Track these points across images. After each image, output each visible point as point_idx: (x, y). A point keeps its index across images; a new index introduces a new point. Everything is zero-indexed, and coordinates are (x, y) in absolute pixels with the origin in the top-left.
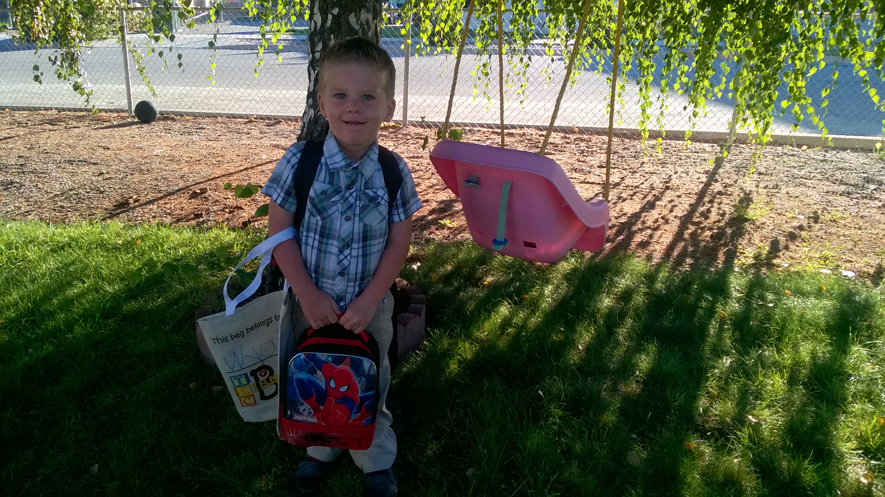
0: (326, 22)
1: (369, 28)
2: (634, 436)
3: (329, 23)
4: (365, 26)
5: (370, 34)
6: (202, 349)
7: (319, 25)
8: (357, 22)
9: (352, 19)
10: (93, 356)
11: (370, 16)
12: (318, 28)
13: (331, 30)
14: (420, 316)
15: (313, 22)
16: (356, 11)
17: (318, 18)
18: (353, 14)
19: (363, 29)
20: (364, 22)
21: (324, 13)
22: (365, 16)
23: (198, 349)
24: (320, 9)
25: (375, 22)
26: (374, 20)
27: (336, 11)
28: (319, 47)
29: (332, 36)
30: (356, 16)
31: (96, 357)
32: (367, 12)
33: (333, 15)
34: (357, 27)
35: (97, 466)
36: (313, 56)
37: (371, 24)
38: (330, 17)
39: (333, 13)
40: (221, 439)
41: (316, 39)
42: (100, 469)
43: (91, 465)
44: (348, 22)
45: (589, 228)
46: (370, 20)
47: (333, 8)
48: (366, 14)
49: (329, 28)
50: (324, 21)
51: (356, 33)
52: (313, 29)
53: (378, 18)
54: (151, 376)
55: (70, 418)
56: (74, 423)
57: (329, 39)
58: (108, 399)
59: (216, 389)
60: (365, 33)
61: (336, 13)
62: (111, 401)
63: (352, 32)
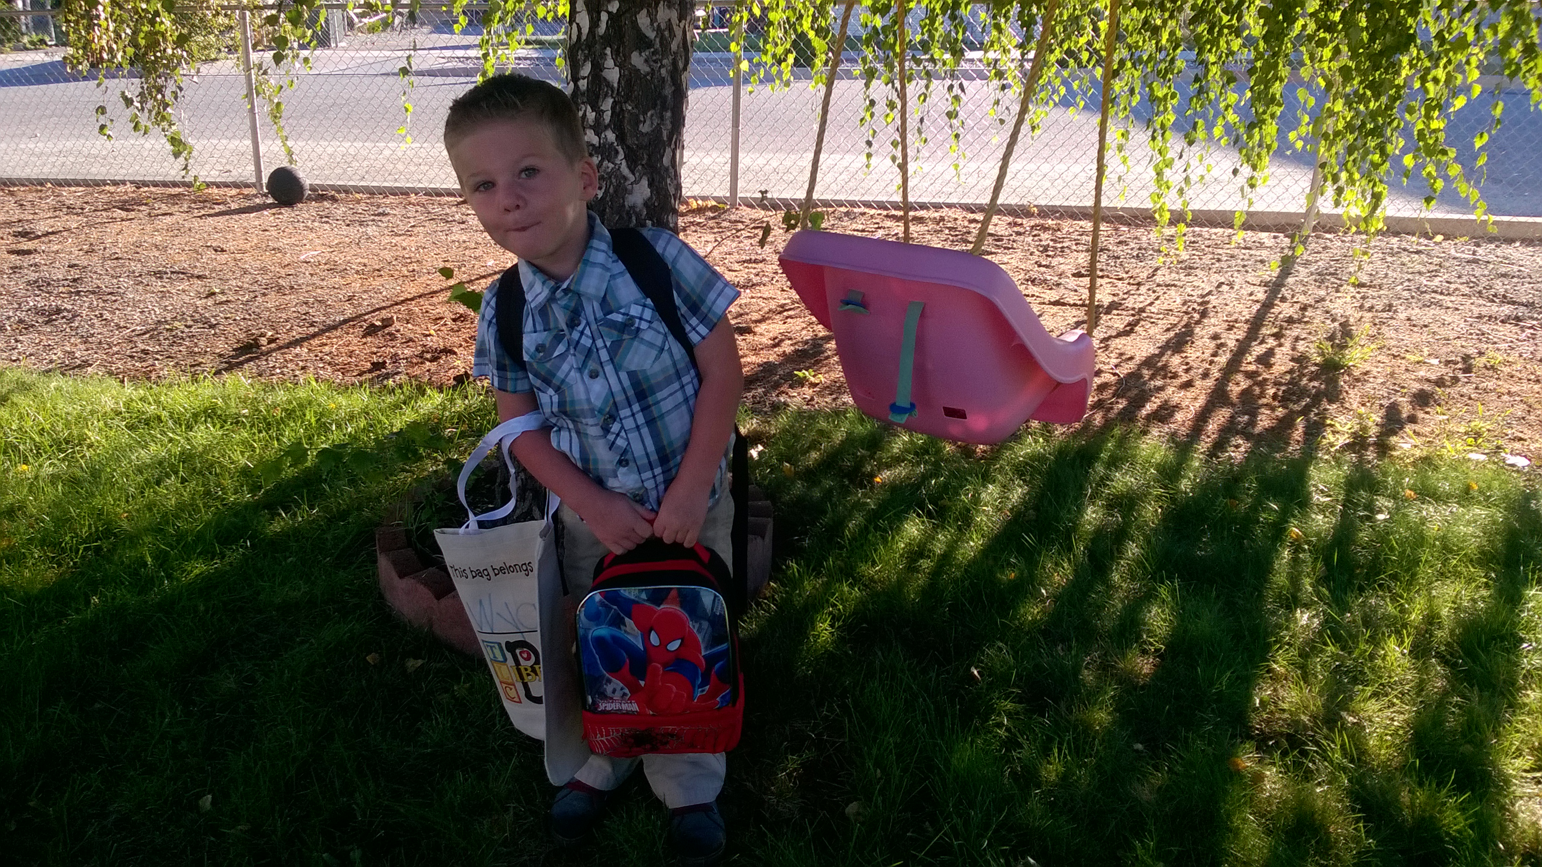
0: (598, 26)
1: (673, 35)
2: (1139, 746)
3: (602, 29)
4: (666, 33)
5: (674, 46)
6: (388, 596)
7: (585, 30)
8: (652, 24)
9: (643, 19)
10: (202, 608)
11: (674, 15)
12: (584, 37)
13: (607, 40)
14: (763, 538)
15: (574, 25)
16: (650, 5)
17: (584, 19)
18: (644, 11)
19: (662, 38)
20: (663, 26)
21: (594, 10)
22: (664, 14)
23: (381, 596)
24: (587, 4)
25: (682, 25)
26: (680, 21)
27: (614, 7)
28: (586, 70)
29: (608, 51)
30: (649, 14)
31: (207, 611)
32: (669, 8)
33: (609, 13)
34: (651, 35)
35: (210, 797)
36: (576, 86)
37: (675, 28)
38: (604, 17)
39: (610, 9)
40: (422, 751)
41: (580, 56)
42: (213, 803)
43: (199, 796)
44: (635, 24)
45: (1059, 384)
46: (675, 21)
47: (609, 1)
48: (667, 11)
49: (601, 37)
50: (594, 23)
51: (649, 44)
52: (574, 38)
53: (688, 18)
54: (302, 642)
55: (163, 715)
56: (170, 724)
57: (603, 56)
58: (228, 683)
59: (413, 664)
60: (665, 44)
61: (615, 11)
62: (233, 686)
63: (642, 43)
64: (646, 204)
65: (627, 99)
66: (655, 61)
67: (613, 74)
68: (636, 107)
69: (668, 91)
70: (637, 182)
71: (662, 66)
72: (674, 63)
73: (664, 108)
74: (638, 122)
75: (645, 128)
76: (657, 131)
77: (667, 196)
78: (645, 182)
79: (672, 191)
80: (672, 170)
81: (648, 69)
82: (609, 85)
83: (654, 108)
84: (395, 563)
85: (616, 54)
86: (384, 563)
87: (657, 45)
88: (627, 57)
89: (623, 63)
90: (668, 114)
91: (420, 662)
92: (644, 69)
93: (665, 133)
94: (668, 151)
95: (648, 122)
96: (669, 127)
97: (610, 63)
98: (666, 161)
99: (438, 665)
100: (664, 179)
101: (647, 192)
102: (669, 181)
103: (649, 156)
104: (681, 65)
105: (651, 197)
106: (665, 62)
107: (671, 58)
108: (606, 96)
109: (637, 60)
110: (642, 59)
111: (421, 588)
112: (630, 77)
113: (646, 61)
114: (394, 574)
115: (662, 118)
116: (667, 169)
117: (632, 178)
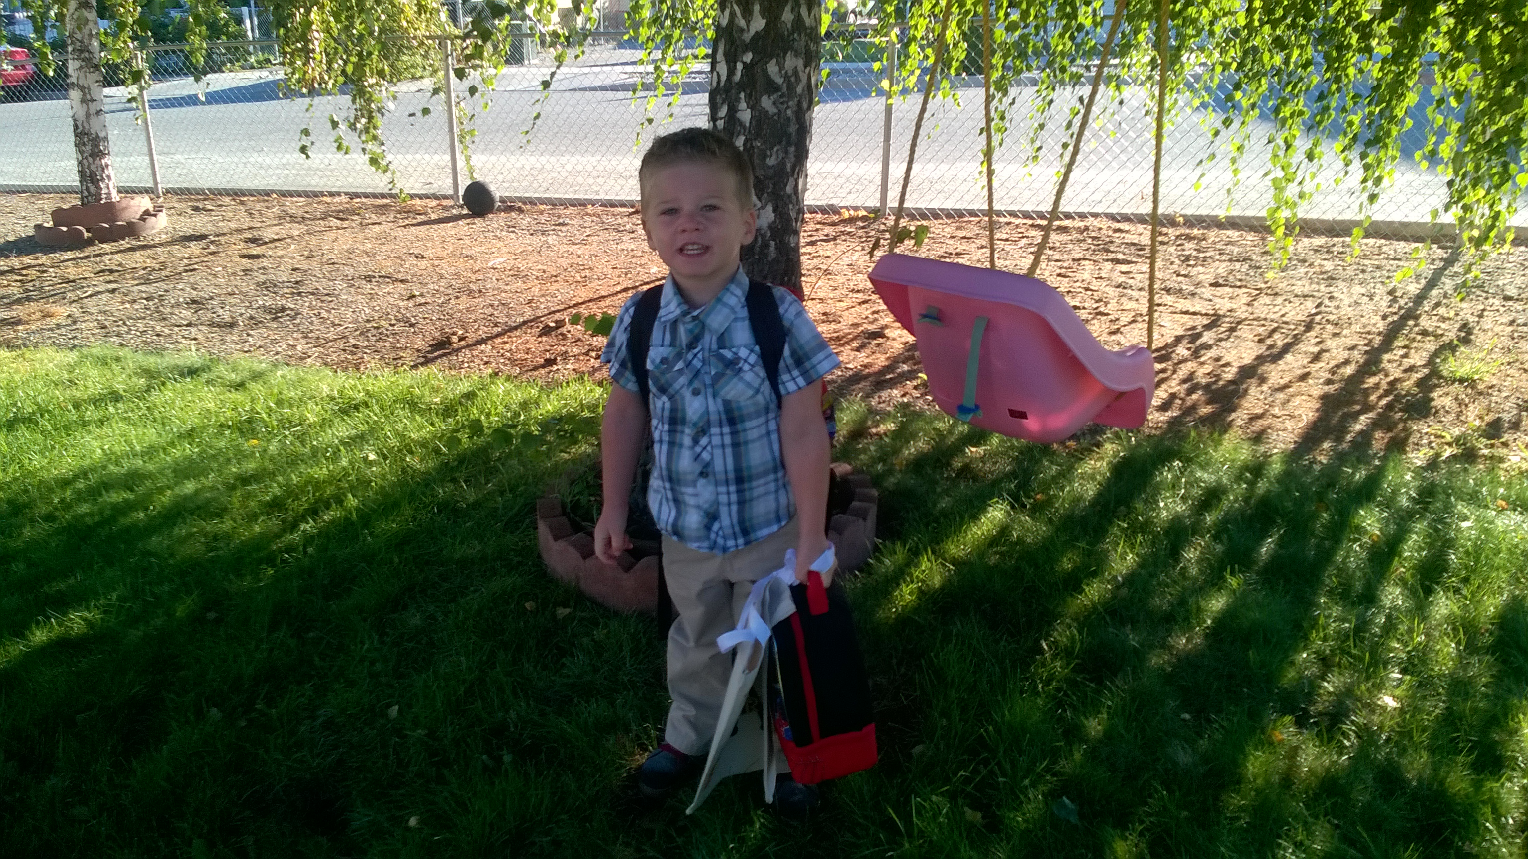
0: (734, 74)
1: (798, 80)
3: (737, 76)
4: (792, 79)
5: (799, 90)
6: (545, 556)
7: (724, 78)
8: (780, 71)
9: (772, 68)
10: (396, 560)
11: (800, 63)
12: (722, 84)
13: (741, 86)
14: (865, 519)
15: (715, 74)
16: (778, 55)
17: (723, 68)
18: (774, 61)
19: (789, 83)
20: (790, 72)
21: (731, 61)
22: (791, 62)
23: (539, 556)
24: (726, 54)
25: (807, 70)
26: (805, 67)
27: (748, 57)
28: (723, 112)
29: (742, 95)
30: (778, 63)
31: (401, 562)
32: (796, 56)
33: (744, 63)
34: (779, 80)
35: (397, 707)
37: (801, 74)
38: (740, 66)
39: (745, 60)
40: (565, 681)
41: (719, 100)
42: (400, 711)
43: (389, 706)
44: (765, 72)
45: (1121, 395)
46: (801, 67)
47: (744, 52)
48: (794, 59)
49: (737, 83)
50: (731, 72)
51: (777, 89)
52: (715, 84)
53: (813, 64)
54: (475, 591)
55: (362, 643)
56: (368, 650)
57: (738, 100)
58: (416, 620)
59: (562, 612)
60: (791, 88)
61: (748, 61)
62: (419, 622)
63: (771, 87)
64: (770, 227)
65: (757, 135)
66: (782, 103)
67: (745, 115)
68: (764, 143)
69: (793, 129)
70: (763, 208)
71: (788, 107)
72: (799, 104)
73: (789, 144)
74: (764, 157)
75: (771, 161)
76: (782, 164)
77: (789, 220)
78: (770, 208)
79: (793, 214)
80: (794, 197)
81: (775, 111)
82: (741, 124)
83: (780, 143)
84: (551, 529)
85: (749, 97)
86: (543, 529)
87: (784, 89)
88: (758, 101)
89: (753, 106)
90: (792, 149)
91: (568, 611)
92: (772, 110)
93: (789, 166)
94: (791, 181)
95: (774, 157)
96: (793, 159)
97: (743, 105)
98: (789, 189)
99: (584, 614)
100: (787, 205)
101: (772, 216)
102: (791, 207)
103: (774, 184)
104: (805, 105)
105: (774, 222)
106: (791, 103)
107: (796, 100)
108: (739, 134)
109: (766, 103)
110: (771, 102)
111: (571, 550)
112: (760, 118)
113: (774, 103)
114: (550, 538)
115: (786, 152)
116: (789, 196)
117: (759, 205)
